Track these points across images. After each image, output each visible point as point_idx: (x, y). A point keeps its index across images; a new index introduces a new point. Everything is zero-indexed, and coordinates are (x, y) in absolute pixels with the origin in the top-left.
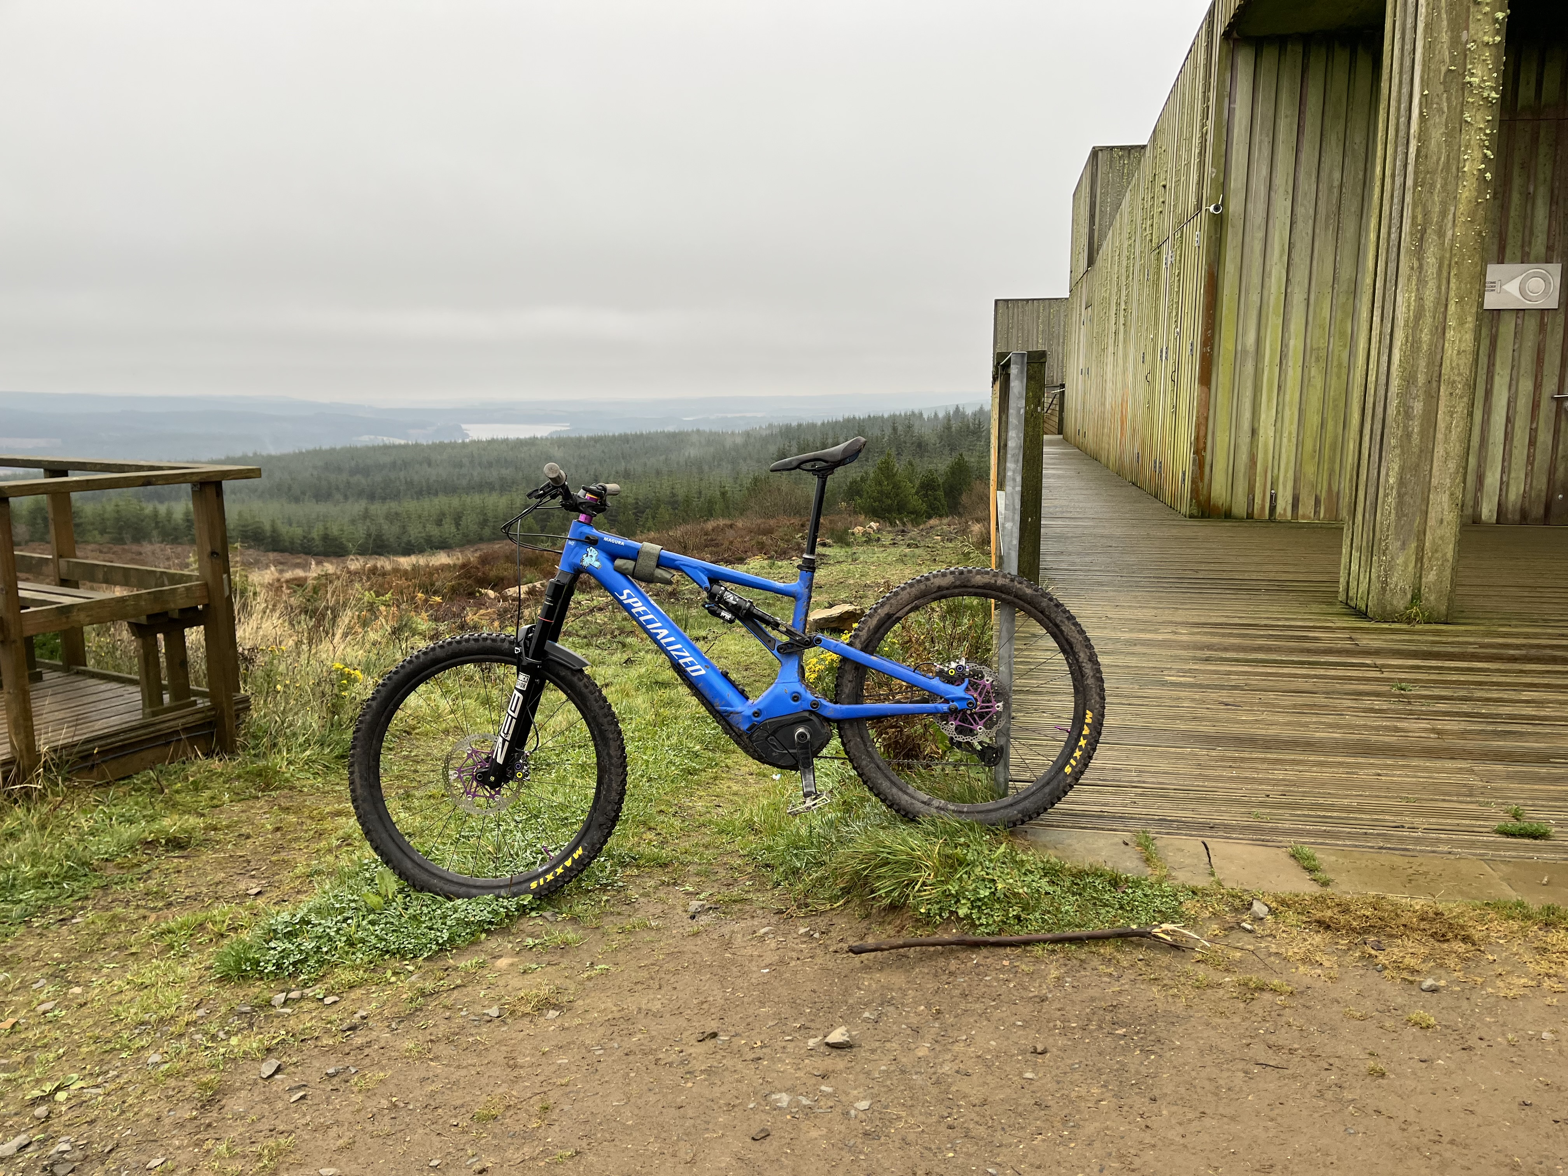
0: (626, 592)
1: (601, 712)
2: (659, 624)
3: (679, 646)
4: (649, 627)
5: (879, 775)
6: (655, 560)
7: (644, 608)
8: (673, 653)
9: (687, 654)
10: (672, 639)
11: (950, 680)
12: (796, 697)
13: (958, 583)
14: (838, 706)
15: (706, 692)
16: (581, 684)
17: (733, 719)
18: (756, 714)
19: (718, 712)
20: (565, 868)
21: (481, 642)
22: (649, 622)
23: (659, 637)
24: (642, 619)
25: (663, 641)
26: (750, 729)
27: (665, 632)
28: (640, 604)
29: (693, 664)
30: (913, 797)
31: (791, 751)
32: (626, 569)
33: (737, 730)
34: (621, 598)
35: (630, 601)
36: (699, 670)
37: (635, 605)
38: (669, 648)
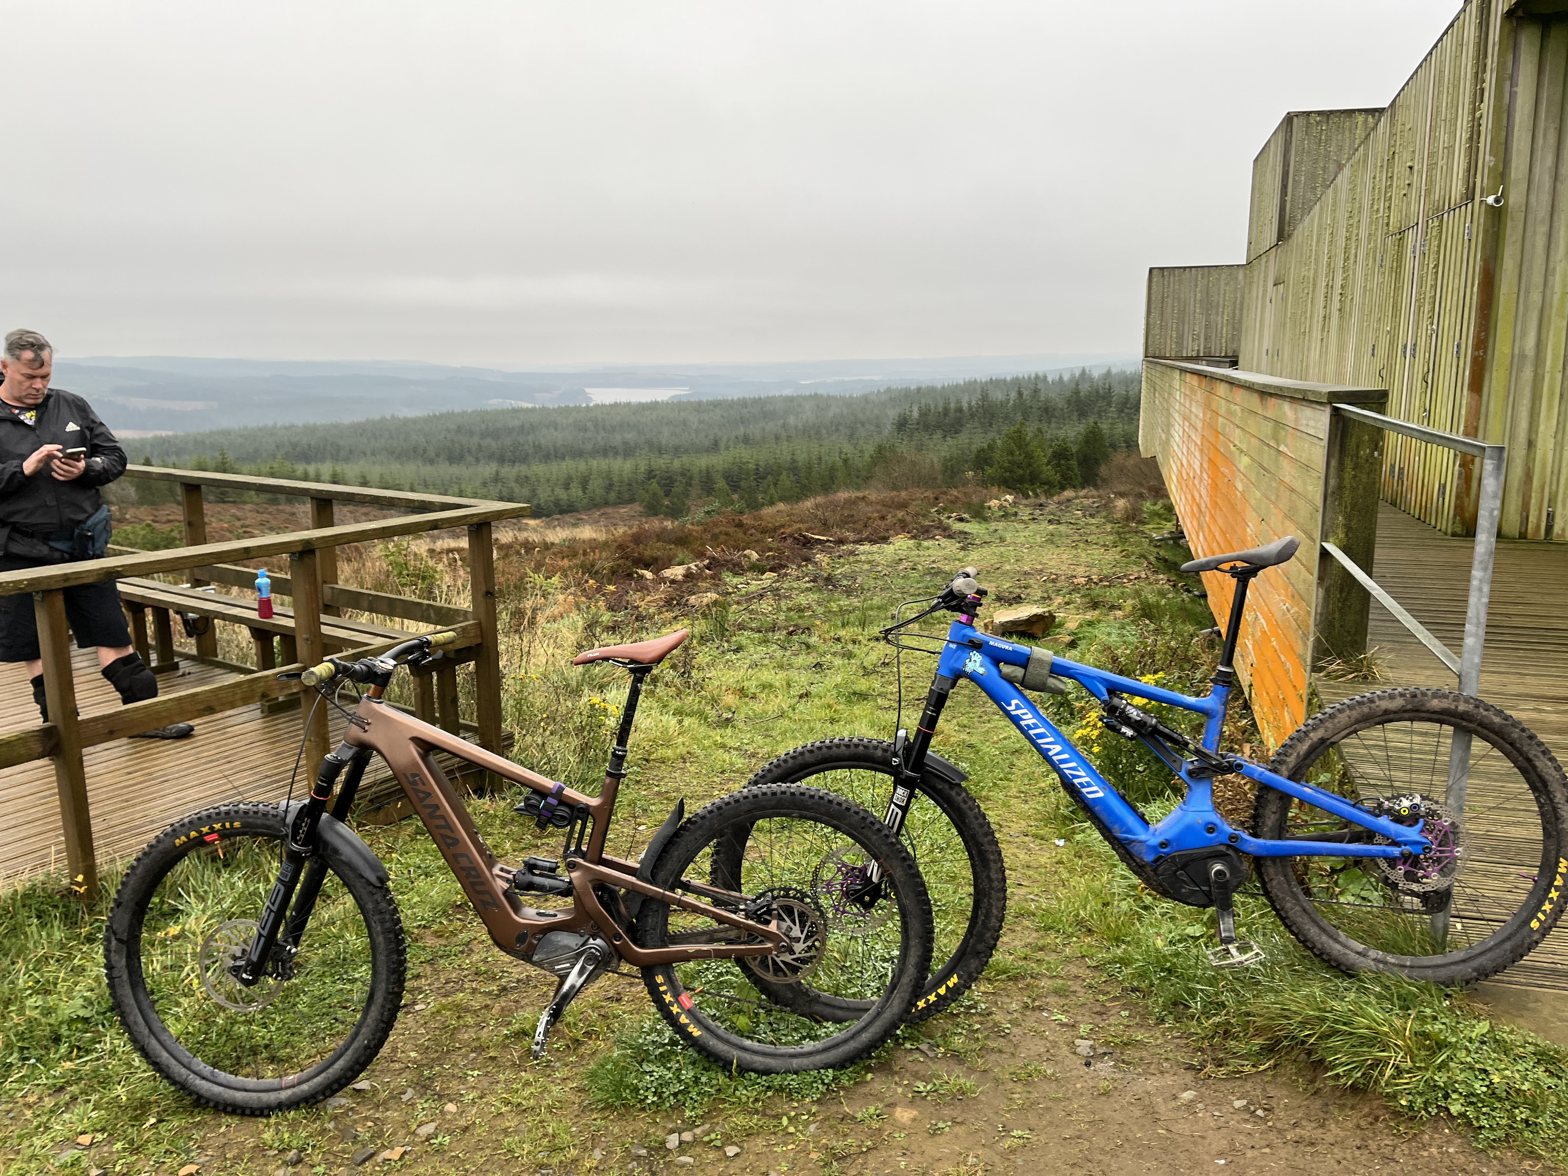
0: (1014, 702)
1: (981, 832)
2: (1051, 739)
3: (1073, 764)
4: (1039, 741)
5: (1306, 920)
6: (1048, 668)
7: (1034, 721)
8: (1067, 772)
9: (1082, 773)
10: (1066, 756)
11: (1398, 819)
12: (1211, 828)
13: (1409, 707)
14: (1261, 841)
15: (1104, 817)
16: (960, 798)
17: (1135, 849)
18: (1163, 845)
19: (1116, 838)
20: (938, 995)
21: (852, 748)
22: (1041, 736)
23: (1050, 753)
24: (1031, 732)
25: (1055, 758)
26: (1155, 861)
27: (1058, 748)
28: (1030, 716)
29: (1089, 785)
30: (1345, 946)
31: (1204, 888)
32: (1015, 677)
33: (1138, 860)
34: (1009, 708)
35: (1019, 712)
36: (1097, 792)
37: (1024, 717)
38: (1062, 766)
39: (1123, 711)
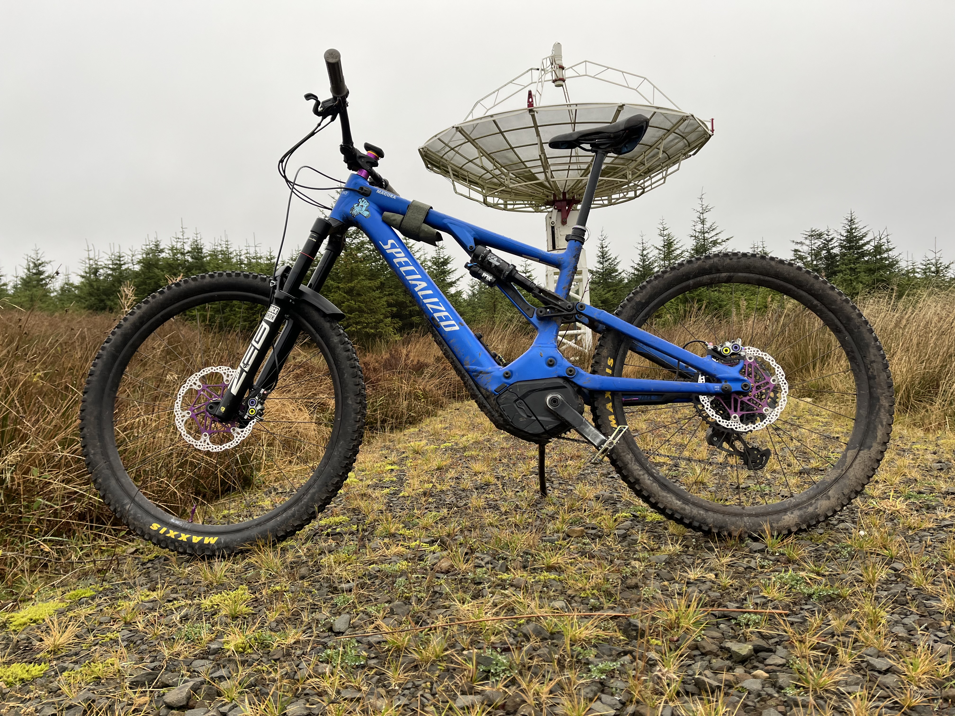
0: (390, 242)
2: (419, 277)
3: (436, 300)
7: (406, 259)
8: (429, 306)
12: (551, 363)
14: (596, 376)
17: (483, 380)
18: (507, 377)
22: (409, 273)
23: (416, 289)
25: (420, 293)
26: (496, 390)
27: (424, 284)
28: (403, 255)
29: (447, 319)
31: (539, 418)
32: (394, 220)
33: (484, 391)
34: (385, 247)
35: (393, 251)
36: (454, 325)
37: (397, 255)
38: (425, 301)
39: (485, 256)
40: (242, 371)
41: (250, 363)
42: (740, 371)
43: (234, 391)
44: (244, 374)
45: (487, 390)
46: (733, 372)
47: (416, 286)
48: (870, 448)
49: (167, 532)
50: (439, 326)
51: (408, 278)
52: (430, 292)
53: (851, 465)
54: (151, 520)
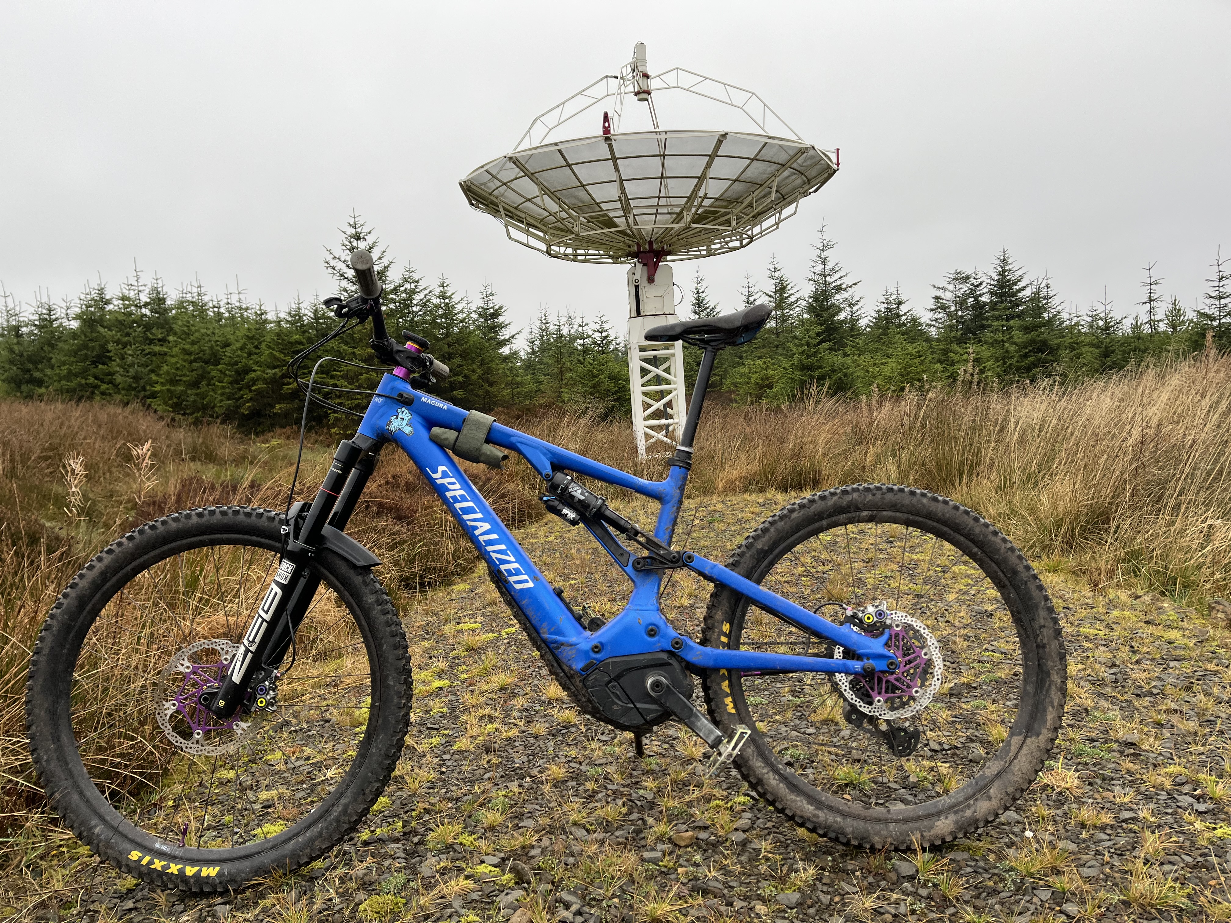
0: (441, 468)
2: (480, 516)
3: (503, 547)
7: (462, 492)
8: (494, 555)
9: (512, 558)
12: (652, 632)
14: (708, 649)
17: (565, 654)
18: (596, 651)
19: (544, 641)
22: (466, 511)
23: (477, 532)
24: (458, 506)
25: (482, 538)
26: (584, 669)
27: (487, 526)
28: (458, 486)
29: (518, 572)
31: (639, 705)
32: (446, 439)
33: (566, 669)
34: (434, 476)
35: (445, 481)
36: (526, 581)
37: (450, 487)
38: (489, 548)
39: (567, 487)
40: (247, 651)
41: (257, 640)
42: (887, 645)
43: (237, 678)
44: (250, 655)
45: (570, 668)
46: (876, 645)
47: (476, 528)
48: (1038, 735)
49: (151, 862)
50: (507, 581)
51: (466, 517)
52: (495, 536)
53: (1016, 757)
54: (128, 846)
